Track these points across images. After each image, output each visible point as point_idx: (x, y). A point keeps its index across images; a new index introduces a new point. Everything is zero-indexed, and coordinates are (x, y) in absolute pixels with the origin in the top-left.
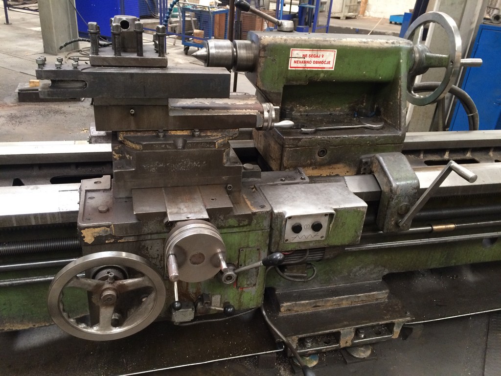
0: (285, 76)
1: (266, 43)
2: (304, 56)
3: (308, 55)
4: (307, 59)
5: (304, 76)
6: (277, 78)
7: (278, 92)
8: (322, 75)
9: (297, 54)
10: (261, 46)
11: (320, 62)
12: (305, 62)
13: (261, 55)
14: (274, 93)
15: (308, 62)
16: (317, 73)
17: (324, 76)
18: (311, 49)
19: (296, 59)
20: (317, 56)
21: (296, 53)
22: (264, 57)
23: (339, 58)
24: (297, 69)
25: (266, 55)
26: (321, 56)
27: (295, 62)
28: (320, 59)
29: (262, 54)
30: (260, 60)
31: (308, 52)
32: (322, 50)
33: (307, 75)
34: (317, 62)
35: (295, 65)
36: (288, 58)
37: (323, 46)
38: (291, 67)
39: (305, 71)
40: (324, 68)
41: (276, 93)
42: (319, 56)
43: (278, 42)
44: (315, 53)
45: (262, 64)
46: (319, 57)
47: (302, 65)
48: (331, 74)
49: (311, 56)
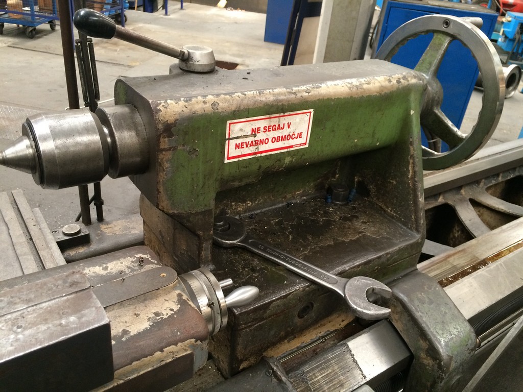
0: (219, 178)
1: (171, 119)
2: (255, 132)
3: (262, 129)
4: (261, 136)
5: (255, 167)
6: (201, 184)
7: (207, 208)
8: (287, 160)
9: (241, 130)
10: (160, 126)
11: (284, 138)
12: (257, 143)
13: (162, 147)
14: (197, 214)
15: (262, 142)
16: (279, 158)
17: (291, 162)
18: (268, 116)
19: (239, 141)
20: (279, 128)
21: (238, 128)
22: (169, 149)
23: (317, 123)
24: (240, 159)
25: (174, 144)
26: (286, 126)
27: (237, 146)
28: (285, 132)
29: (165, 143)
30: (161, 156)
31: (262, 124)
32: (288, 113)
33: (260, 167)
34: (278, 139)
35: (238, 152)
36: (221, 141)
37: (289, 105)
38: (229, 158)
39: (257, 159)
40: (292, 147)
41: (201, 213)
42: (282, 126)
43: (200, 112)
44: (274, 122)
45: (167, 165)
46: (282, 129)
47: (252, 149)
48: (304, 155)
49: (266, 129)
